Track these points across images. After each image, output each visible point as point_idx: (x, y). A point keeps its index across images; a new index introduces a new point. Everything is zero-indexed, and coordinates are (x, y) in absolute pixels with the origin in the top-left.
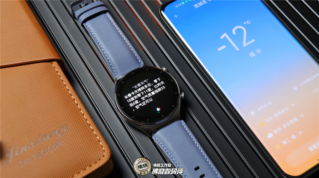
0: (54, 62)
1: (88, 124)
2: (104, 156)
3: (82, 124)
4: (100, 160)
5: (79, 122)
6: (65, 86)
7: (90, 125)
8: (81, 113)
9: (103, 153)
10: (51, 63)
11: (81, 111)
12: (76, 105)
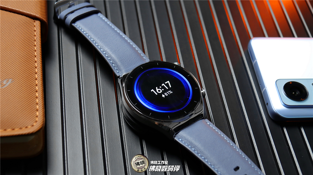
0: (37, 21)
1: (35, 90)
2: (33, 126)
3: (30, 86)
4: (26, 127)
5: (27, 83)
6: (34, 46)
7: (37, 91)
8: (35, 77)
9: (33, 123)
10: (34, 21)
11: (36, 75)
12: (35, 67)
